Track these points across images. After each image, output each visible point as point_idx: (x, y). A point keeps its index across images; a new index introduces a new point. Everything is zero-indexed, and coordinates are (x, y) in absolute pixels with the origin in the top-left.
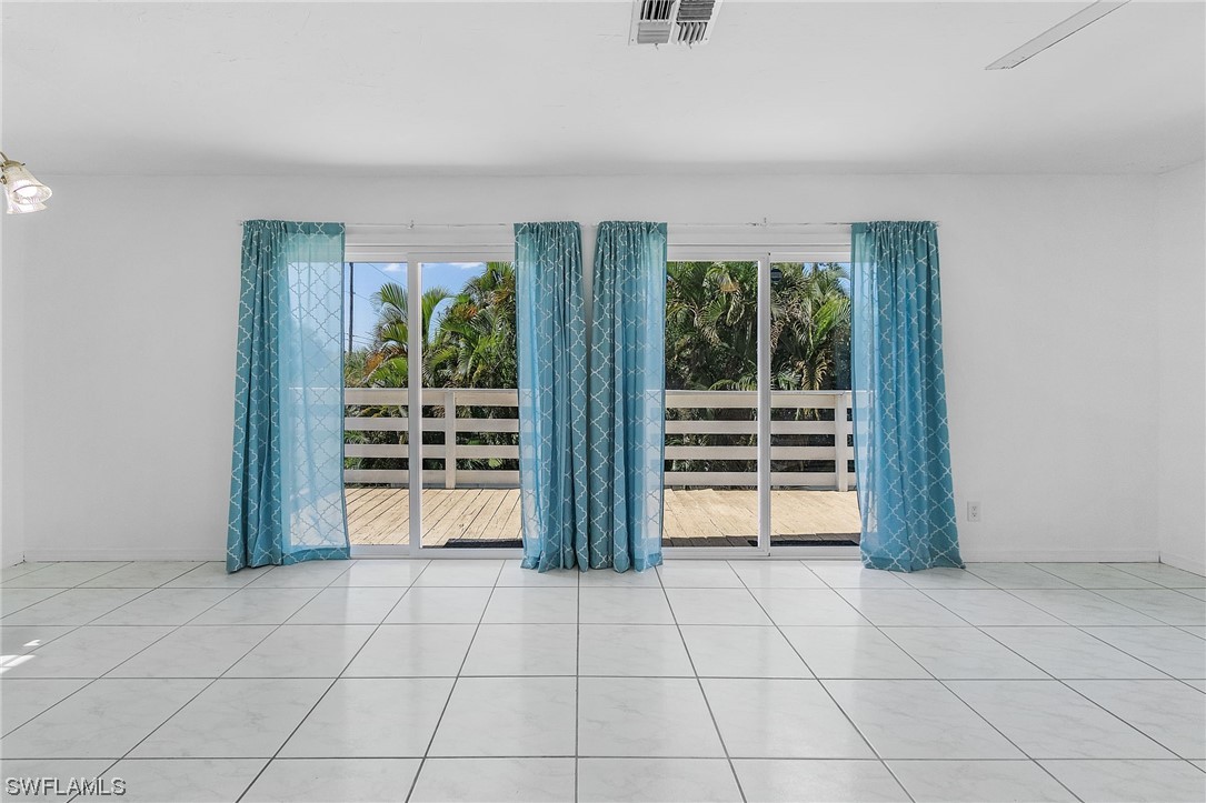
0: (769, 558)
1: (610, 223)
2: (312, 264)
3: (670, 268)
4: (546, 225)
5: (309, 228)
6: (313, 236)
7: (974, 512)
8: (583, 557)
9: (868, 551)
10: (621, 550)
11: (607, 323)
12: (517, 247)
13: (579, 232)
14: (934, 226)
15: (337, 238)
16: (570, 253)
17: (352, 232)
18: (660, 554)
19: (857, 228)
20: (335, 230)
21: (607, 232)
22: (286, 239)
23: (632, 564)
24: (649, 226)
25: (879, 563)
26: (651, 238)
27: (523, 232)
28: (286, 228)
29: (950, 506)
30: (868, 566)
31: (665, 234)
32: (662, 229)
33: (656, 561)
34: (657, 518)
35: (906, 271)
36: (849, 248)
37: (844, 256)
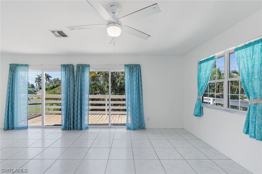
0: (110, 127)
1: (79, 64)
2: (22, 72)
3: (90, 73)
4: (67, 65)
5: (22, 65)
6: (22, 67)
7: (148, 119)
8: (72, 128)
9: (127, 127)
10: (79, 126)
11: (77, 83)
12: (61, 69)
13: (73, 66)
14: (140, 65)
15: (27, 67)
16: (71, 70)
17: (30, 66)
18: (88, 127)
20: (27, 65)
21: (79, 66)
22: (17, 67)
23: (81, 129)
24: (86, 65)
25: (129, 129)
26: (87, 67)
27: (62, 66)
28: (17, 65)
29: (143, 118)
30: (127, 129)
31: (89, 67)
32: (89, 66)
33: (87, 128)
34: (87, 120)
35: (135, 74)
36: (124, 69)
37: (123, 71)
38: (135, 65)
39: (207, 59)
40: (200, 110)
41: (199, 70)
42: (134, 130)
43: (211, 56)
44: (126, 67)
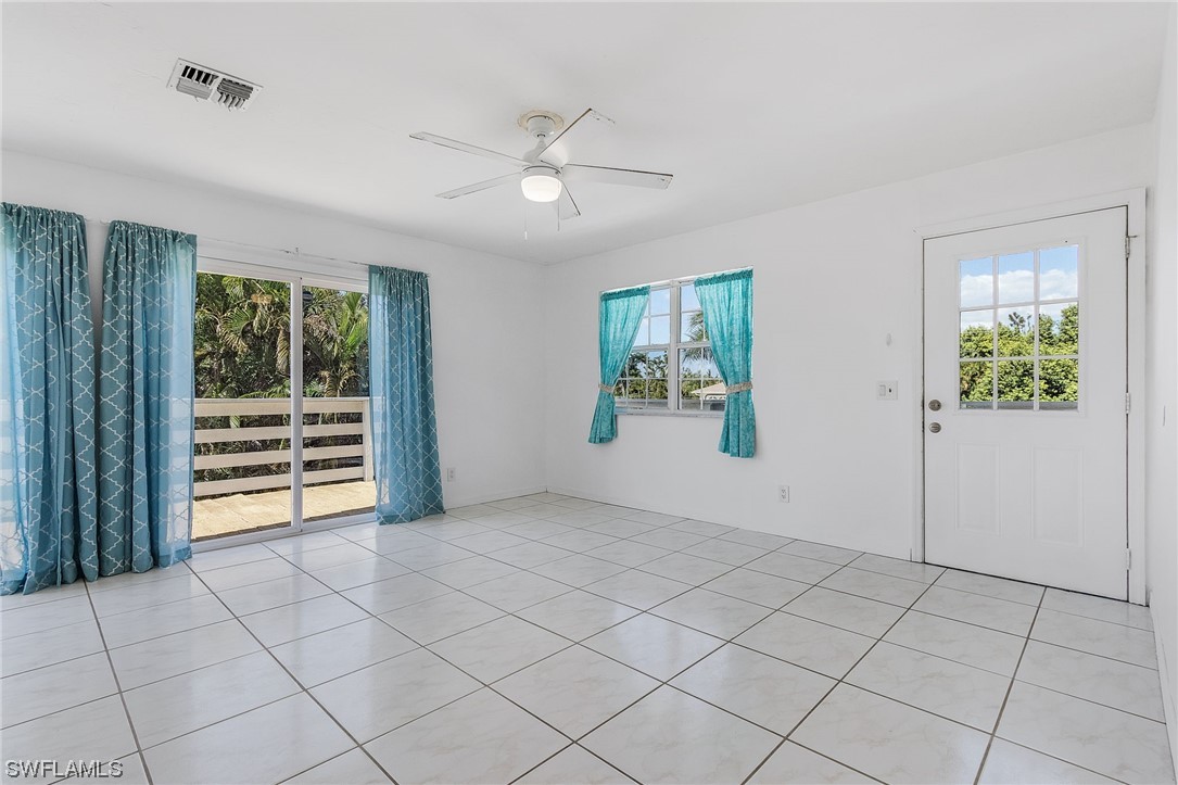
0: (300, 532)
1: (126, 223)
3: (201, 279)
7: (451, 474)
8: (90, 566)
9: (382, 513)
10: (142, 549)
11: (123, 325)
13: (83, 226)
14: (426, 277)
16: (70, 246)
18: (189, 548)
19: (374, 270)
21: (123, 235)
23: (156, 561)
24: (175, 236)
25: (389, 519)
26: (178, 248)
29: (437, 472)
30: (381, 523)
31: (195, 245)
32: (191, 240)
33: (185, 555)
34: (186, 515)
35: (408, 306)
36: (367, 283)
37: (363, 289)
38: (411, 273)
39: (627, 291)
40: (612, 424)
41: (605, 318)
42: (412, 520)
43: (640, 286)
44: (376, 277)
